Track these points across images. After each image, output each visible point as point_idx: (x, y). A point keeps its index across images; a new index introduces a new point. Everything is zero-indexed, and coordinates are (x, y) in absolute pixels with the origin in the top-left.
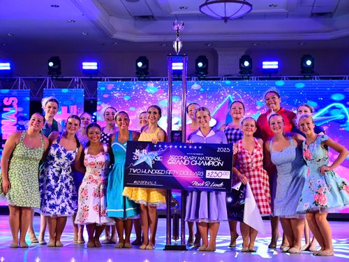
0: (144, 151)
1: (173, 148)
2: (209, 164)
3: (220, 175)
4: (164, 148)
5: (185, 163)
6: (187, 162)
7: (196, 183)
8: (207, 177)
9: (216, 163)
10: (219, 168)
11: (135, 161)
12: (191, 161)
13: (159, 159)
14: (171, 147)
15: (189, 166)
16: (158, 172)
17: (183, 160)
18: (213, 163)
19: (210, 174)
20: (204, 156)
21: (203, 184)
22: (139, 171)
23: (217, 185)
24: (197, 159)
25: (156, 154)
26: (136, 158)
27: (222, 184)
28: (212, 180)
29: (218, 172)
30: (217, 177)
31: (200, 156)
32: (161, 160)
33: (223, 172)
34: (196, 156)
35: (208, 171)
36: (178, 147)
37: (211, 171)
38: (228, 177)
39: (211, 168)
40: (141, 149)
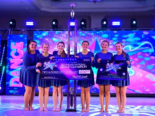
0: (49, 62)
1: (62, 60)
2: (80, 67)
3: (85, 72)
4: (58, 61)
5: (68, 67)
6: (69, 67)
7: (74, 77)
8: (79, 73)
9: (83, 67)
10: (85, 69)
11: (44, 67)
12: (71, 66)
13: (56, 66)
14: (61, 60)
15: (71, 69)
16: (56, 72)
17: (68, 66)
18: (82, 67)
19: (81, 72)
20: (78, 63)
21: (77, 77)
22: (46, 72)
23: (84, 77)
24: (74, 65)
25: (54, 63)
26: (45, 66)
27: (87, 76)
28: (82, 75)
29: (84, 70)
30: (84, 73)
31: (76, 63)
32: (57, 66)
33: (87, 70)
34: (73, 63)
35: (79, 71)
36: (65, 60)
37: (81, 71)
38: (89, 73)
39: (81, 69)
40: (47, 62)
